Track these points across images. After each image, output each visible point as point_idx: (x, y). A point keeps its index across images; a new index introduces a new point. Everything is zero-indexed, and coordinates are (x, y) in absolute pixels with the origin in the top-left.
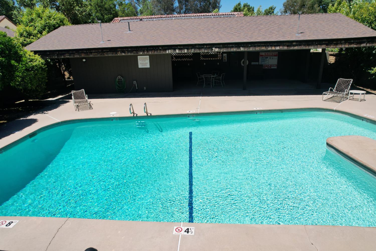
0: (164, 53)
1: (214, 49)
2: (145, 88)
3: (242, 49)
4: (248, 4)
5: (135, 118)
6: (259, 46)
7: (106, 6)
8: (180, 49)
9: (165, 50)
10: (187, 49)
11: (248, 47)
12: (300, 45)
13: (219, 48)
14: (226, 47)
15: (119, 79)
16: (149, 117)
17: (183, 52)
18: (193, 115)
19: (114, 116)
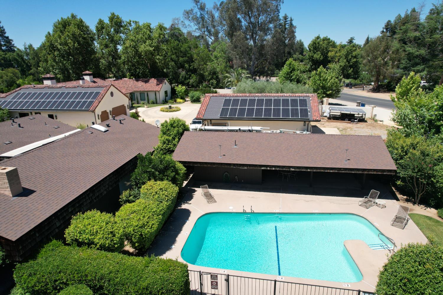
0: (260, 168)
1: (291, 169)
2: (243, 181)
3: (309, 170)
4: (328, 38)
5: (245, 213)
6: (319, 169)
7: (182, 49)
8: (270, 167)
9: (261, 167)
10: (275, 168)
11: (313, 169)
12: (346, 170)
13: (294, 168)
14: (299, 169)
15: (226, 174)
16: (253, 213)
17: (272, 169)
18: (278, 213)
19: (233, 211)
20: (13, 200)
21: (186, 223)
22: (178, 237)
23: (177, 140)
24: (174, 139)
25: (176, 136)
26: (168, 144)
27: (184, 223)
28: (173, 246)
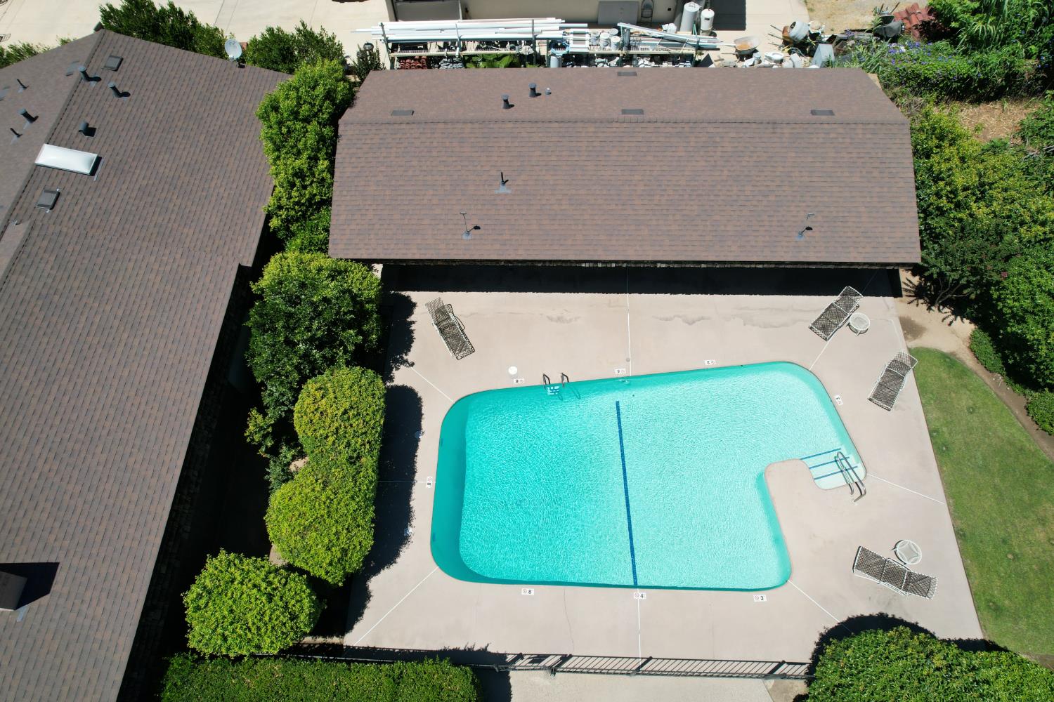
1: (659, 264)
3: (704, 265)
5: (547, 385)
13: (666, 263)
14: (678, 263)
19: (520, 384)
20: (25, 619)
21: (420, 444)
22: (413, 496)
23: (323, 164)
24: (314, 159)
25: (318, 150)
26: (305, 187)
27: (414, 446)
28: (410, 530)
